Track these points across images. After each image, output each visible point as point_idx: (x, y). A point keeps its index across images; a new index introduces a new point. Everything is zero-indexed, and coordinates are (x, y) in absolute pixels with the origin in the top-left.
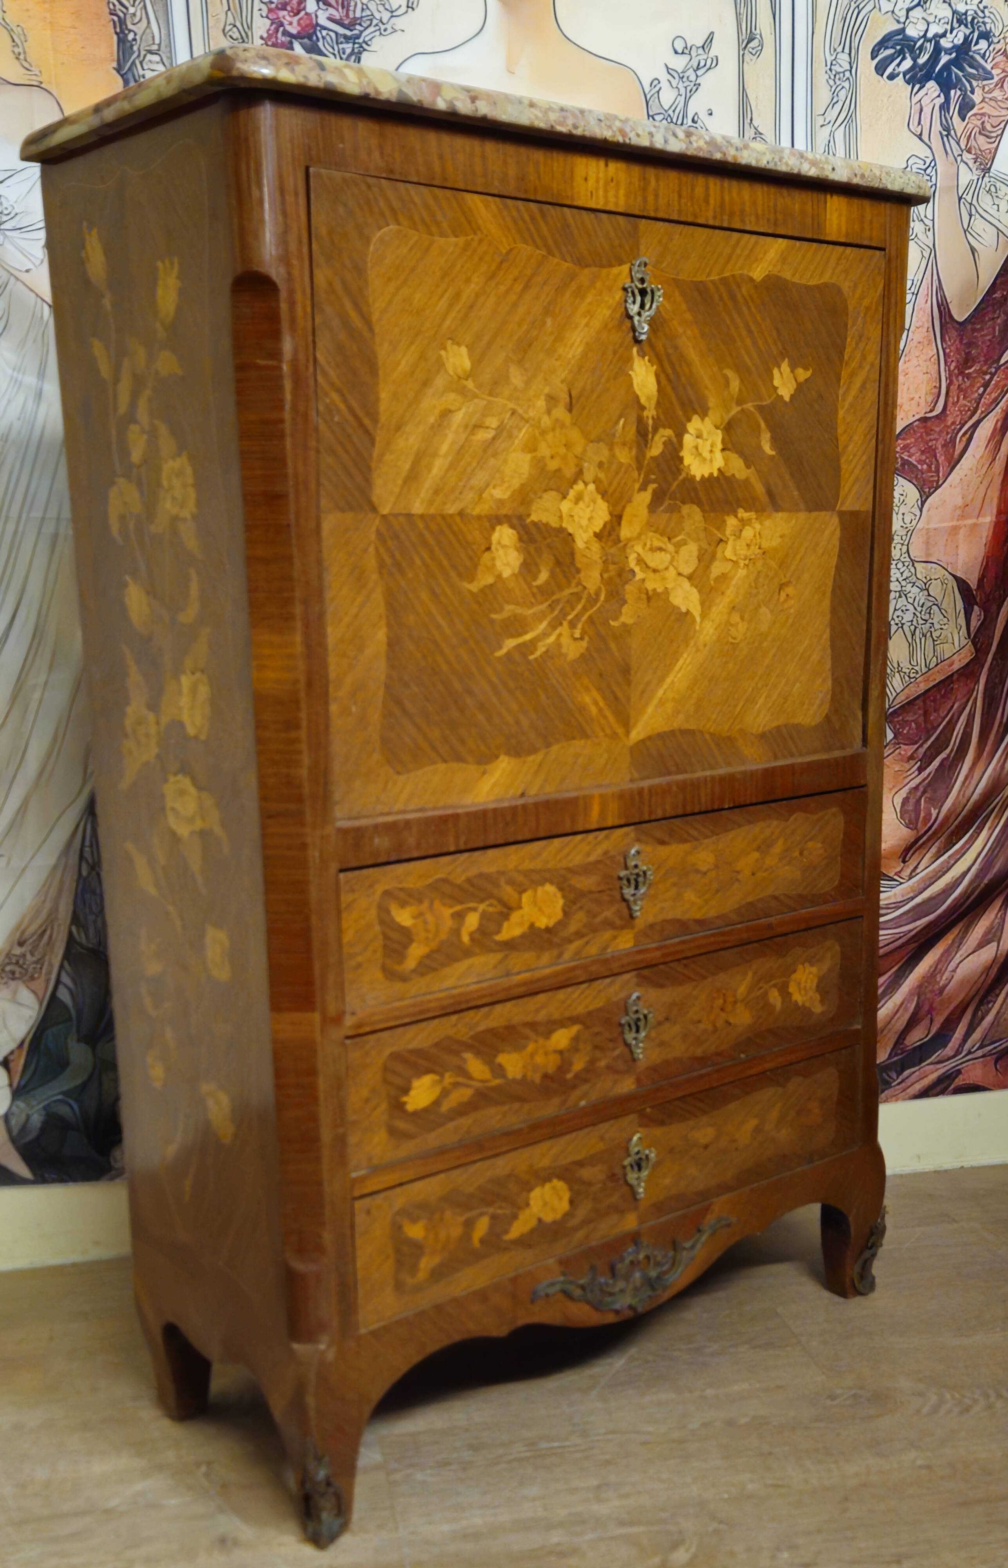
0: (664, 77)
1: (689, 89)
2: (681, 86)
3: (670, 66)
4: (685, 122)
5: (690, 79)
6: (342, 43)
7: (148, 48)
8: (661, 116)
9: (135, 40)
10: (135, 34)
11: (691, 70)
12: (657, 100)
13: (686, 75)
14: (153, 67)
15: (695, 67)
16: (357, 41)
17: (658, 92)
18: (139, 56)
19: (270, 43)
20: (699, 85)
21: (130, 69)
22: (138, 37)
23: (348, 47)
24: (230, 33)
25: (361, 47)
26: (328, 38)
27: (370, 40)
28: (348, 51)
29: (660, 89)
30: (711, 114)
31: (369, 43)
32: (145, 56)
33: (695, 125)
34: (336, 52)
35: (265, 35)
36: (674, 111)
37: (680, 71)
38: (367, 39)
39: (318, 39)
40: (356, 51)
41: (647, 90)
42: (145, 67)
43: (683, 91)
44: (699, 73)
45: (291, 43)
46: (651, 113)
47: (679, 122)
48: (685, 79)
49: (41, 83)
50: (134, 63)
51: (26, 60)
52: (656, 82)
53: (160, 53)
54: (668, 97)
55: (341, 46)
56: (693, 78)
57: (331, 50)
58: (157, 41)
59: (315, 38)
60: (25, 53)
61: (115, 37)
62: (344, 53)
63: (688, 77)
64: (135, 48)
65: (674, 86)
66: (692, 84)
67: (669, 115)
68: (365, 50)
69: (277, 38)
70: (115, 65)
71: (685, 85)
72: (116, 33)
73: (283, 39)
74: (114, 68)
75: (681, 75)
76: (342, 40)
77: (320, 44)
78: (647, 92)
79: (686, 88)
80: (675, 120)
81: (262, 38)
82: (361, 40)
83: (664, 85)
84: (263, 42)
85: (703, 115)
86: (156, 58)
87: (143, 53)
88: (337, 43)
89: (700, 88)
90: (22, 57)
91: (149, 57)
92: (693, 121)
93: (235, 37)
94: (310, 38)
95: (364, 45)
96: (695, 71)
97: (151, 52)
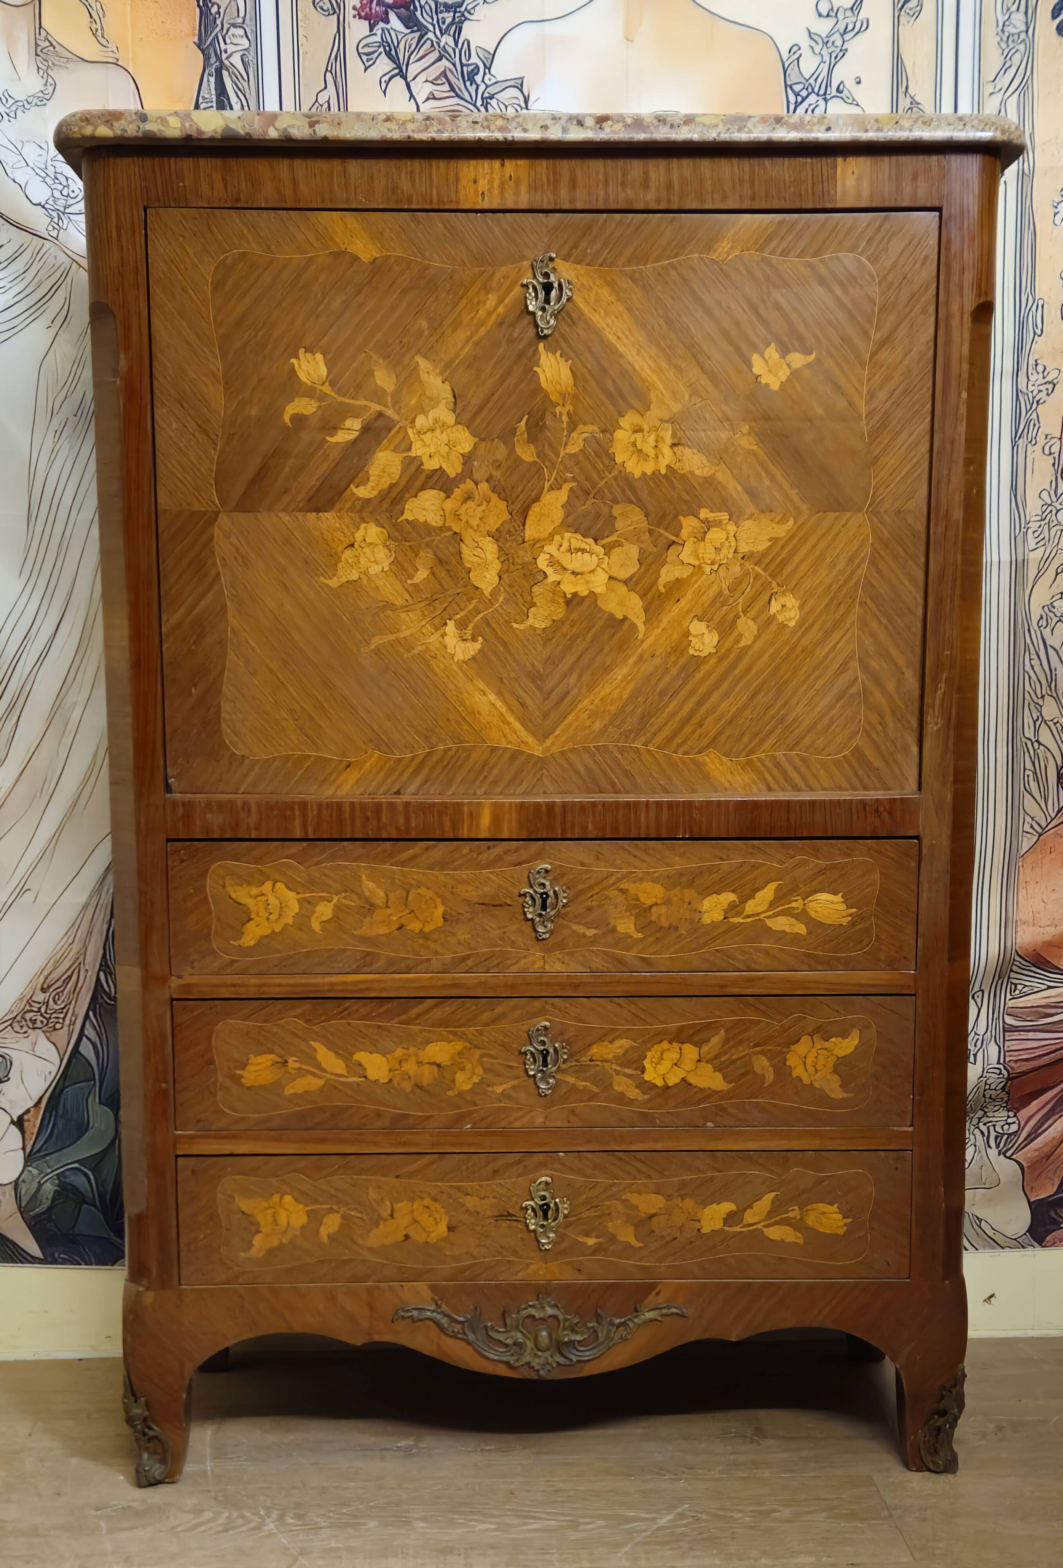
0: (805, 42)
1: (834, 55)
2: (825, 52)
3: (812, 31)
4: (828, 92)
5: (836, 44)
6: (441, 12)
7: (232, 22)
8: (802, 86)
9: (219, 13)
10: (219, 8)
11: (838, 34)
12: (796, 67)
13: (831, 39)
14: (235, 41)
15: (842, 30)
16: (458, 10)
17: (798, 59)
18: (222, 28)
19: (363, 14)
20: (846, 50)
21: (211, 43)
22: (222, 11)
23: (448, 17)
24: (321, 4)
25: (463, 15)
26: (427, 7)
27: (474, 8)
28: (449, 21)
29: (800, 56)
30: (859, 83)
31: (472, 11)
32: (228, 30)
33: (840, 95)
34: (435, 22)
35: (358, 5)
36: (816, 80)
37: (824, 35)
38: (469, 8)
39: (415, 9)
40: (457, 20)
41: (785, 56)
42: (228, 41)
43: (826, 58)
44: (847, 37)
45: (387, 13)
46: (789, 83)
47: (822, 92)
48: (829, 44)
49: (118, 60)
50: (217, 35)
51: (103, 37)
52: (796, 48)
53: (245, 26)
54: (809, 65)
55: (440, 16)
56: (839, 43)
57: (430, 21)
58: (242, 14)
59: (412, 7)
60: (102, 29)
61: (198, 10)
62: (444, 23)
63: (833, 43)
64: (218, 22)
65: (817, 51)
66: (839, 49)
67: (810, 84)
68: (466, 19)
69: (371, 9)
70: (196, 39)
71: (830, 50)
72: (199, 5)
73: (378, 9)
74: (194, 43)
75: (825, 40)
76: (442, 8)
77: (418, 14)
78: (785, 60)
79: (831, 54)
80: (816, 90)
81: (354, 8)
82: (463, 9)
83: (805, 51)
84: (356, 13)
85: (850, 84)
86: (241, 32)
87: (226, 26)
88: (437, 13)
89: (847, 54)
90: (99, 33)
91: (233, 30)
92: (838, 90)
93: (325, 8)
94: (407, 8)
95: (466, 14)
96: (842, 36)
97: (234, 26)
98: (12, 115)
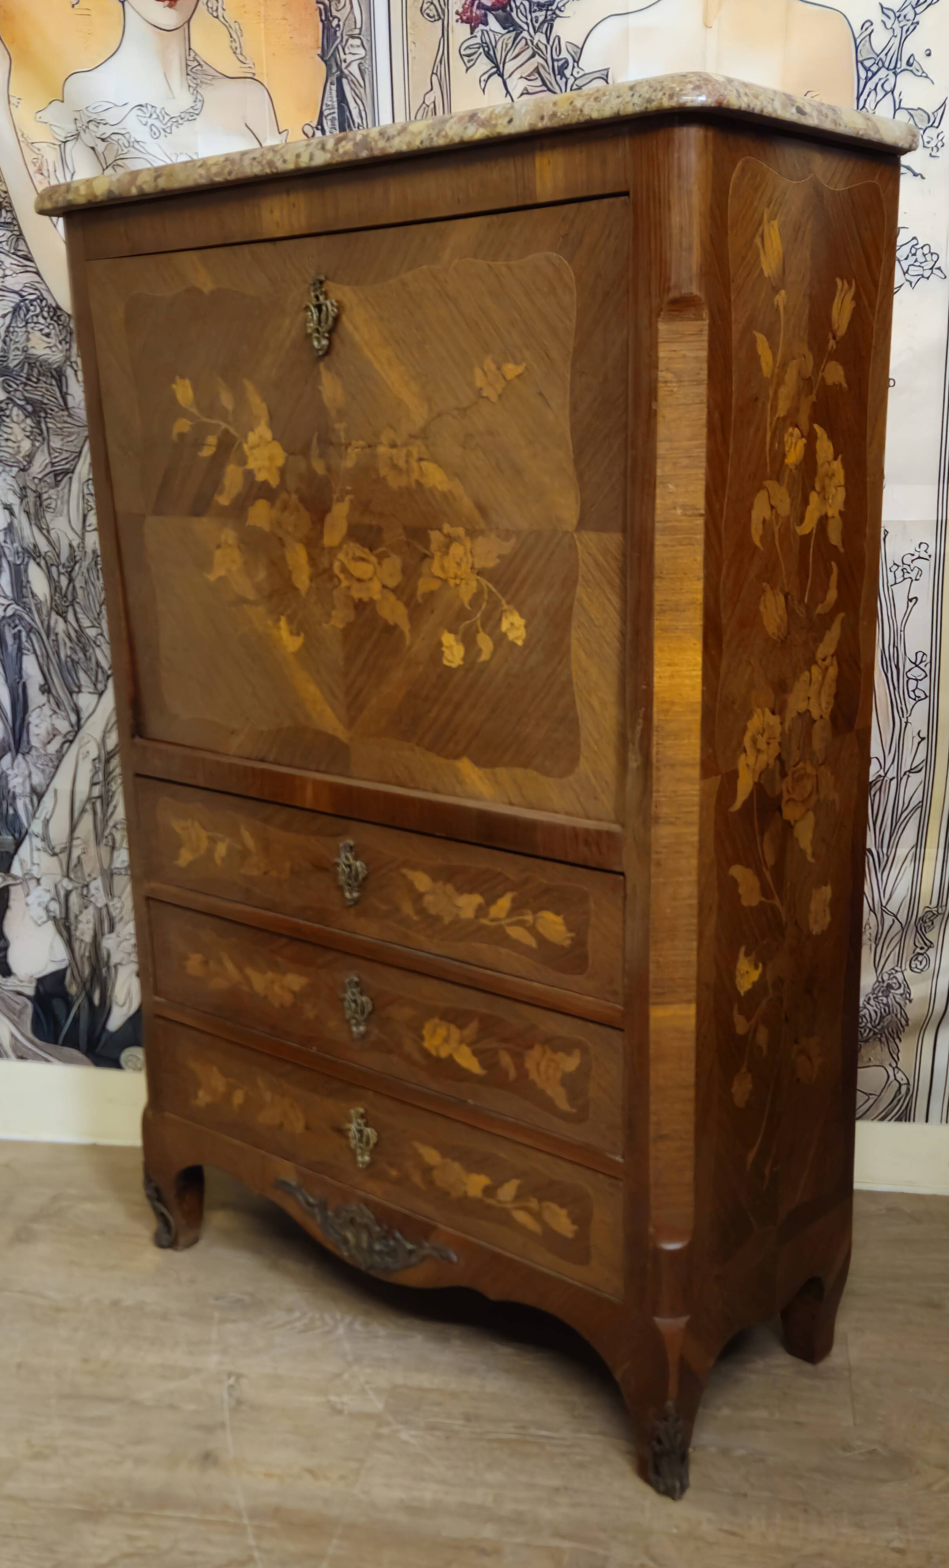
0: (877, 17)
1: (905, 29)
2: (897, 26)
3: (885, 6)
4: (898, 66)
5: (907, 18)
6: (535, 11)
7: (350, 33)
8: (872, 61)
9: (338, 26)
10: (339, 20)
11: (910, 7)
12: (868, 44)
13: (903, 13)
14: (353, 51)
15: (914, 4)
16: (550, 8)
17: (870, 35)
18: (342, 41)
19: (465, 18)
20: (918, 23)
21: (333, 54)
22: (341, 23)
23: (541, 15)
24: (428, 11)
25: (554, 13)
26: (522, 7)
27: (564, 5)
28: (541, 19)
29: (872, 31)
30: (929, 55)
31: (563, 9)
32: (347, 41)
33: (910, 68)
34: (529, 21)
35: (461, 10)
36: (886, 54)
37: (896, 10)
38: (560, 5)
39: (511, 9)
40: (549, 18)
41: (857, 31)
42: (347, 51)
43: (898, 32)
44: (918, 10)
45: (486, 15)
46: (860, 59)
47: (892, 66)
48: (901, 18)
49: (254, 74)
50: (337, 47)
51: (241, 54)
52: (868, 24)
53: (361, 36)
54: (880, 39)
55: (534, 15)
56: (911, 16)
57: (524, 20)
58: (359, 26)
59: (508, 9)
60: (241, 47)
61: (321, 25)
62: (537, 22)
63: (905, 17)
64: (339, 34)
65: (889, 26)
66: (910, 23)
67: (881, 59)
68: (558, 16)
69: (471, 12)
70: (319, 51)
71: (901, 24)
72: (322, 20)
73: (478, 12)
74: (318, 55)
75: (897, 14)
76: (535, 8)
77: (514, 14)
78: (857, 35)
79: (902, 28)
80: (886, 64)
81: (457, 13)
82: (554, 7)
83: (878, 27)
84: (458, 17)
85: (920, 57)
86: (357, 42)
87: (345, 38)
88: (530, 12)
89: (918, 27)
90: (238, 51)
91: (351, 41)
92: (909, 64)
93: (431, 15)
94: (504, 9)
95: (557, 12)
96: (914, 8)
97: (352, 37)
98: (168, 130)
